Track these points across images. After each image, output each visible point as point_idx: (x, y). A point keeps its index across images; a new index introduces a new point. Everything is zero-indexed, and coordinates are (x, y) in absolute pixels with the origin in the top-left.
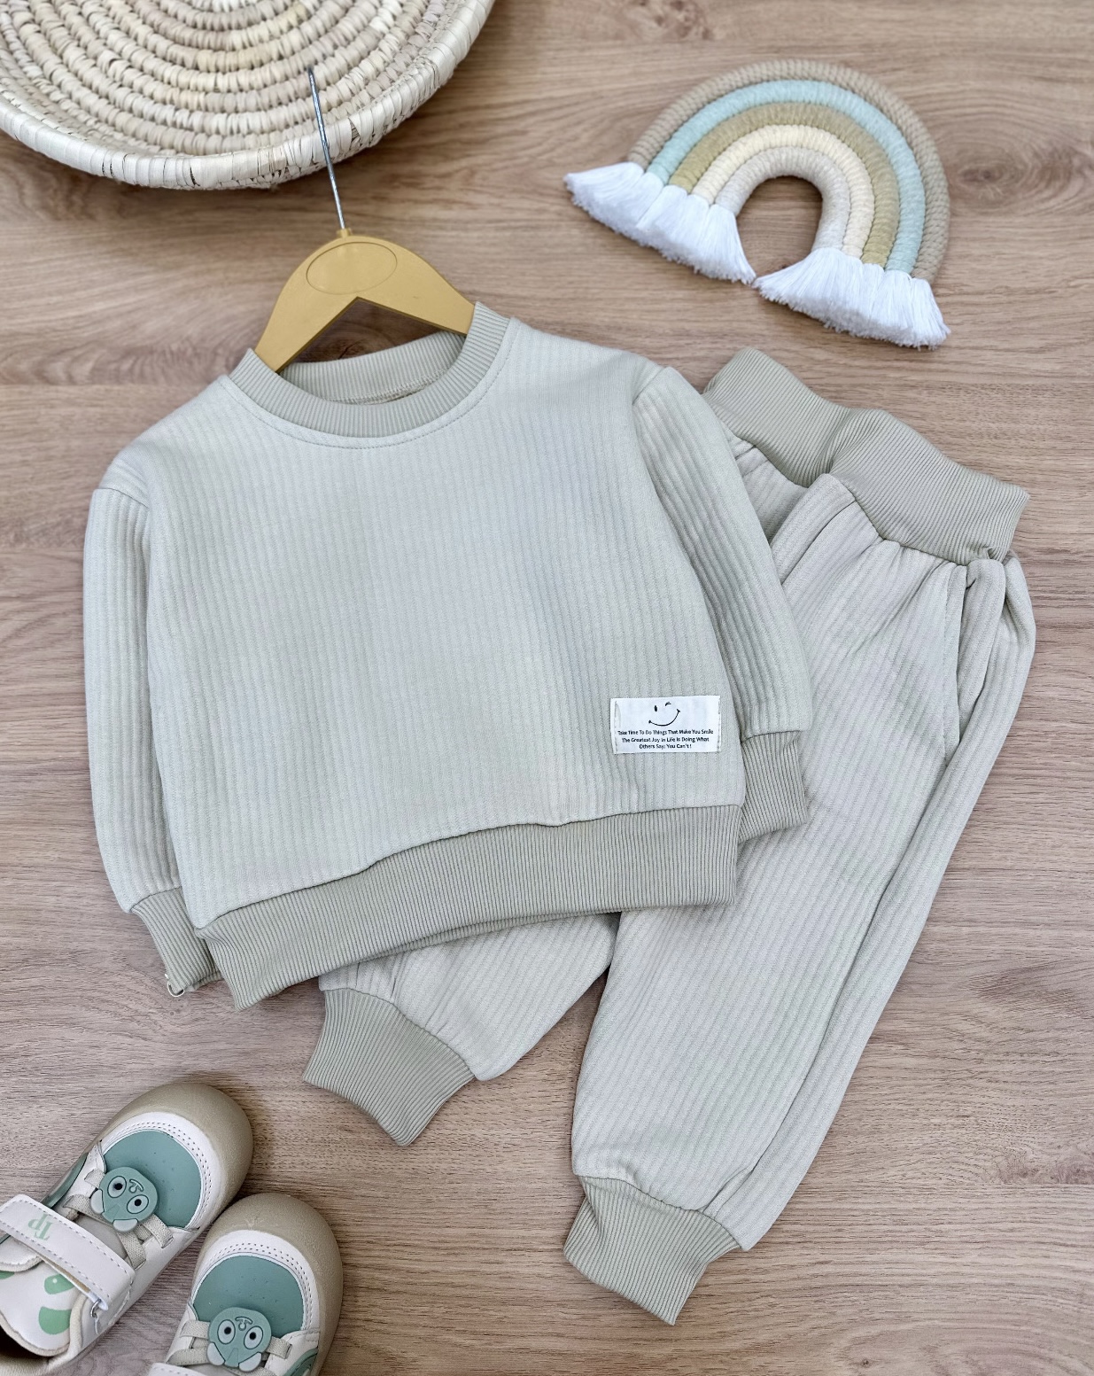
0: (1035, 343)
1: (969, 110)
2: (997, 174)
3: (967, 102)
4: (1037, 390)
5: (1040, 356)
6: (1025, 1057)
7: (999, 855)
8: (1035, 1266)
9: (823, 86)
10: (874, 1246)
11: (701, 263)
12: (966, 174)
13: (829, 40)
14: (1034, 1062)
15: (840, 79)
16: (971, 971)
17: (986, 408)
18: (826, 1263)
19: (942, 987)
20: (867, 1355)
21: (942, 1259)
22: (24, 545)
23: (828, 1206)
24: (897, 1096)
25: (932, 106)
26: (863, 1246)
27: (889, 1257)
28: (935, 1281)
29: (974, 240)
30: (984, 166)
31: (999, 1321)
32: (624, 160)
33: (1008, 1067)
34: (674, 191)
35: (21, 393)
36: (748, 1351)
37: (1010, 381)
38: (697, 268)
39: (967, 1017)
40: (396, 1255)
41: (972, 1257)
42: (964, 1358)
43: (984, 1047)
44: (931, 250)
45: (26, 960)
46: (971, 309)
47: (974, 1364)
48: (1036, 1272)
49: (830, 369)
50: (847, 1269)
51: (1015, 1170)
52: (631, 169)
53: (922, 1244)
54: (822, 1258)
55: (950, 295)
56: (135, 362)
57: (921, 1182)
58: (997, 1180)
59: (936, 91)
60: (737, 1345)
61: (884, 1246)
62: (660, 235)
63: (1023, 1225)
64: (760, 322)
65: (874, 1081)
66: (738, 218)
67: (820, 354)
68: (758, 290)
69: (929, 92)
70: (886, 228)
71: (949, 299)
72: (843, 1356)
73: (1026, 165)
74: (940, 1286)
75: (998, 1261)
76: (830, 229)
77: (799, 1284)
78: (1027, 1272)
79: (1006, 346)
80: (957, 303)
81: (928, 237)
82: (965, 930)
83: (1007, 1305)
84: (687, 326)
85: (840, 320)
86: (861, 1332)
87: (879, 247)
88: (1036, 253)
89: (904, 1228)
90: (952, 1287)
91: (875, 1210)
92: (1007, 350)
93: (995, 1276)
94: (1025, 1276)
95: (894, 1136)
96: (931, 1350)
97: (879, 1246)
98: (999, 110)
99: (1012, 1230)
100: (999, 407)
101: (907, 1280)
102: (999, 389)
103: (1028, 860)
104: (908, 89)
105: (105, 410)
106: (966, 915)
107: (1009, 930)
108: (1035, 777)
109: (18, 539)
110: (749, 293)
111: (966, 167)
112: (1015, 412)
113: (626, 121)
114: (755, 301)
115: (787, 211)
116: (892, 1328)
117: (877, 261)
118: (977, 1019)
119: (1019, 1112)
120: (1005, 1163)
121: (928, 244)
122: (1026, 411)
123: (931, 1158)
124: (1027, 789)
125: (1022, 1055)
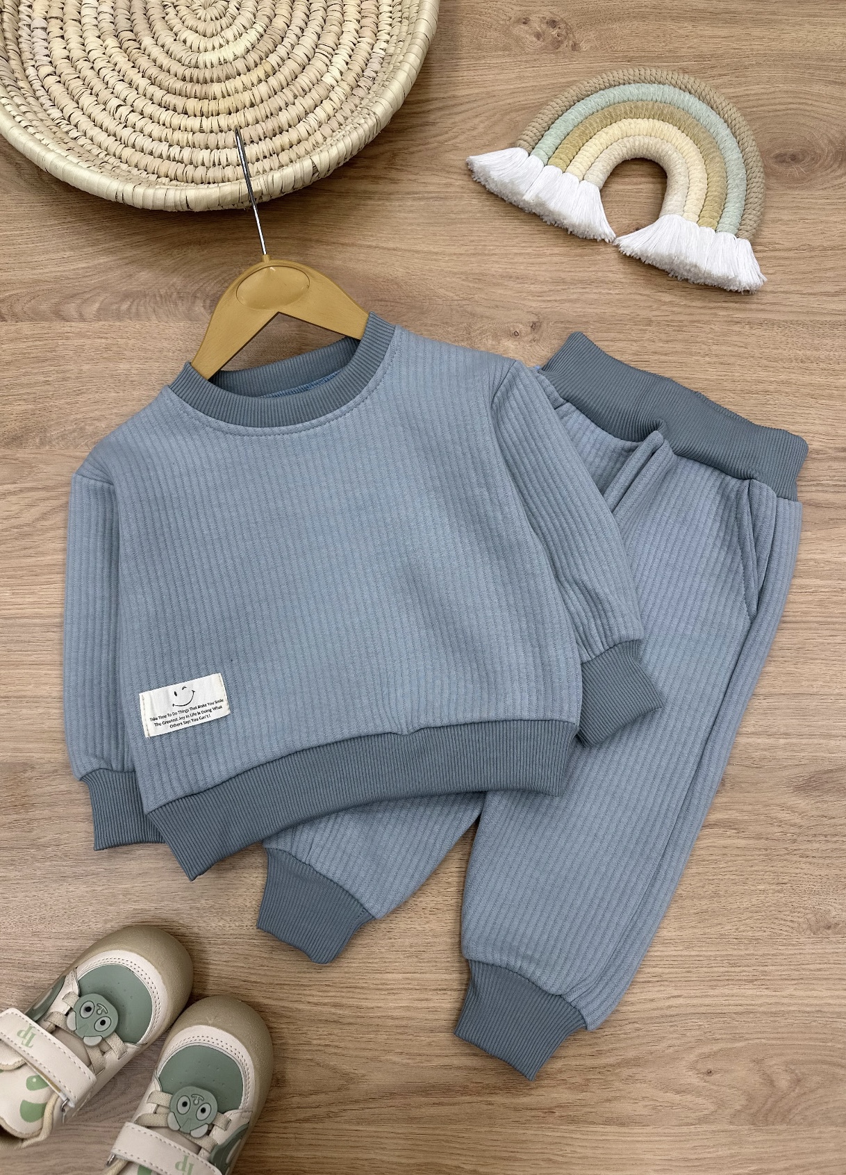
0: (830, 288)
1: (778, 107)
2: (801, 157)
3: (777, 101)
4: (834, 325)
5: (836, 299)
6: (829, 838)
7: (807, 683)
8: (838, 997)
9: (666, 88)
10: (715, 983)
11: (574, 226)
12: (777, 157)
13: (670, 51)
14: (835, 842)
15: (679, 82)
16: (786, 773)
17: (795, 339)
18: (679, 996)
19: (765, 785)
20: (710, 1067)
21: (767, 992)
22: (47, 447)
23: (679, 953)
24: (731, 869)
25: (750, 103)
26: (706, 983)
27: (727, 992)
28: (762, 1009)
29: (784, 208)
30: (791, 150)
31: (811, 1039)
32: (513, 145)
33: (816, 846)
34: (552, 170)
35: (43, 328)
36: (619, 1065)
37: (812, 318)
38: (570, 230)
39: (783, 807)
40: (348, 995)
41: (790, 991)
42: (783, 1068)
43: (797, 831)
44: (751, 216)
45: (56, 771)
46: (782, 262)
47: (793, 1072)
48: (838, 1001)
49: (675, 309)
50: (695, 1001)
51: (822, 924)
52: (519, 153)
53: (752, 981)
54: (676, 993)
55: (765, 251)
56: (132, 303)
57: (750, 934)
58: (808, 932)
59: (753, 92)
60: (611, 1060)
61: (722, 983)
62: (542, 205)
63: (829, 966)
64: (618, 272)
65: (714, 858)
66: (601, 191)
67: (667, 297)
68: (617, 246)
69: (749, 92)
70: (717, 199)
71: (765, 254)
72: (692, 1067)
73: (823, 150)
74: (765, 1013)
75: (809, 993)
76: (673, 200)
77: (656, 1013)
78: (831, 1001)
79: (810, 291)
80: (771, 258)
81: (749, 206)
82: (782, 741)
83: (816, 1027)
84: (563, 275)
85: (682, 271)
86: (706, 1049)
87: (712, 213)
88: (832, 219)
89: (737, 969)
90: (775, 1014)
91: (716, 956)
92: (811, 294)
93: (807, 1005)
94: (829, 1004)
95: (729, 899)
96: (758, 1062)
97: (719, 983)
98: (801, 107)
99: (820, 970)
100: (803, 338)
101: (740, 1009)
102: (804, 324)
103: (830, 687)
104: (732, 90)
105: (109, 341)
106: (783, 730)
107: (816, 741)
108: (834, 623)
109: (42, 443)
110: (610, 250)
111: (777, 152)
112: (816, 342)
113: (514, 115)
114: (615, 256)
115: (639, 186)
116: (729, 1045)
117: (710, 225)
118: (792, 809)
119: (824, 880)
120: (814, 919)
121: (749, 211)
122: (825, 341)
123: (756, 916)
124: (828, 633)
125: (826, 836)
